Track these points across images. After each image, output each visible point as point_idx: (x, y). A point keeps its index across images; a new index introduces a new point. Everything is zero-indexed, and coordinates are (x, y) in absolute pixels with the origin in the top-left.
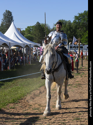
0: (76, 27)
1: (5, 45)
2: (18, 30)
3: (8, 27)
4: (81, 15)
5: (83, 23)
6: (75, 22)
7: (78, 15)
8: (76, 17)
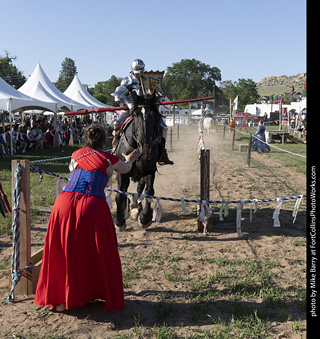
0: (169, 84)
1: (64, 108)
2: (84, 87)
3: (69, 82)
4: (176, 65)
5: (179, 78)
6: (168, 76)
7: (172, 66)
8: (169, 68)
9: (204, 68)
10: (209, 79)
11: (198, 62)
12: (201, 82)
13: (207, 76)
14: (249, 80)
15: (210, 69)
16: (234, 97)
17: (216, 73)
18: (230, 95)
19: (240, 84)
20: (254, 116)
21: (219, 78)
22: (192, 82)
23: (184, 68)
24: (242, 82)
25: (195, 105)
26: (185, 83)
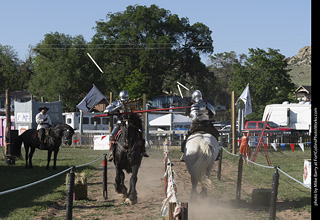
4: (116, 19)
5: (124, 46)
6: (97, 41)
7: (107, 20)
8: (100, 24)
9: (177, 26)
10: (186, 49)
11: (164, 13)
12: (170, 54)
13: (182, 42)
14: (273, 52)
15: (188, 28)
16: (241, 89)
17: (201, 36)
18: (232, 83)
19: (253, 60)
20: (282, 129)
21: (208, 47)
22: (151, 54)
23: (133, 26)
24: (258, 55)
25: (157, 104)
26: (135, 58)
